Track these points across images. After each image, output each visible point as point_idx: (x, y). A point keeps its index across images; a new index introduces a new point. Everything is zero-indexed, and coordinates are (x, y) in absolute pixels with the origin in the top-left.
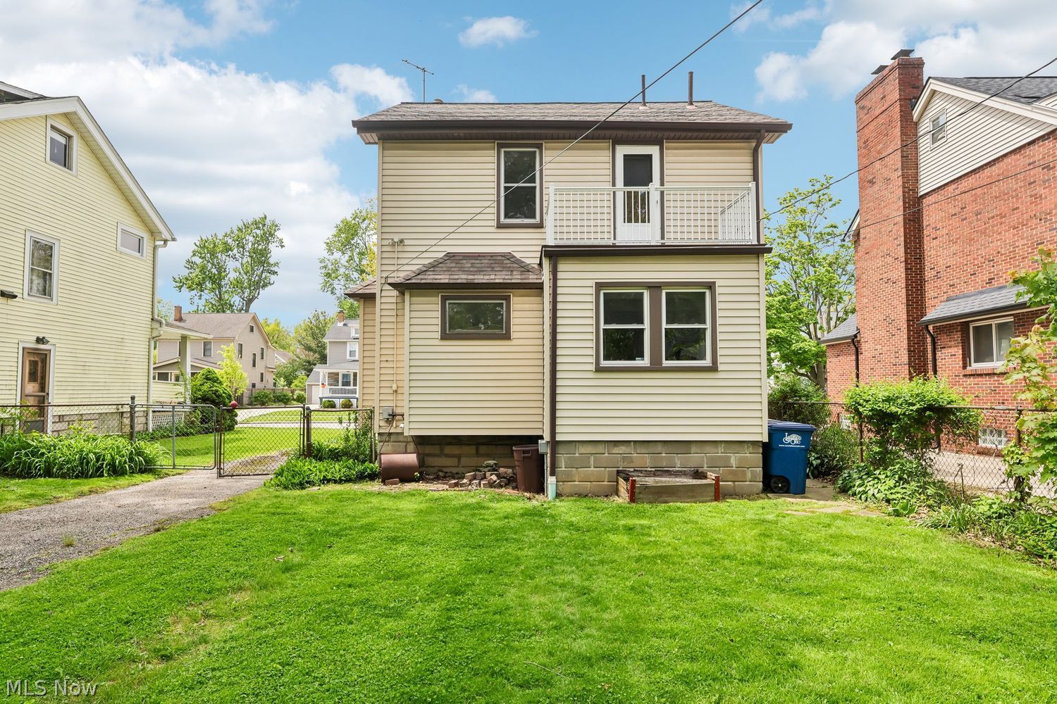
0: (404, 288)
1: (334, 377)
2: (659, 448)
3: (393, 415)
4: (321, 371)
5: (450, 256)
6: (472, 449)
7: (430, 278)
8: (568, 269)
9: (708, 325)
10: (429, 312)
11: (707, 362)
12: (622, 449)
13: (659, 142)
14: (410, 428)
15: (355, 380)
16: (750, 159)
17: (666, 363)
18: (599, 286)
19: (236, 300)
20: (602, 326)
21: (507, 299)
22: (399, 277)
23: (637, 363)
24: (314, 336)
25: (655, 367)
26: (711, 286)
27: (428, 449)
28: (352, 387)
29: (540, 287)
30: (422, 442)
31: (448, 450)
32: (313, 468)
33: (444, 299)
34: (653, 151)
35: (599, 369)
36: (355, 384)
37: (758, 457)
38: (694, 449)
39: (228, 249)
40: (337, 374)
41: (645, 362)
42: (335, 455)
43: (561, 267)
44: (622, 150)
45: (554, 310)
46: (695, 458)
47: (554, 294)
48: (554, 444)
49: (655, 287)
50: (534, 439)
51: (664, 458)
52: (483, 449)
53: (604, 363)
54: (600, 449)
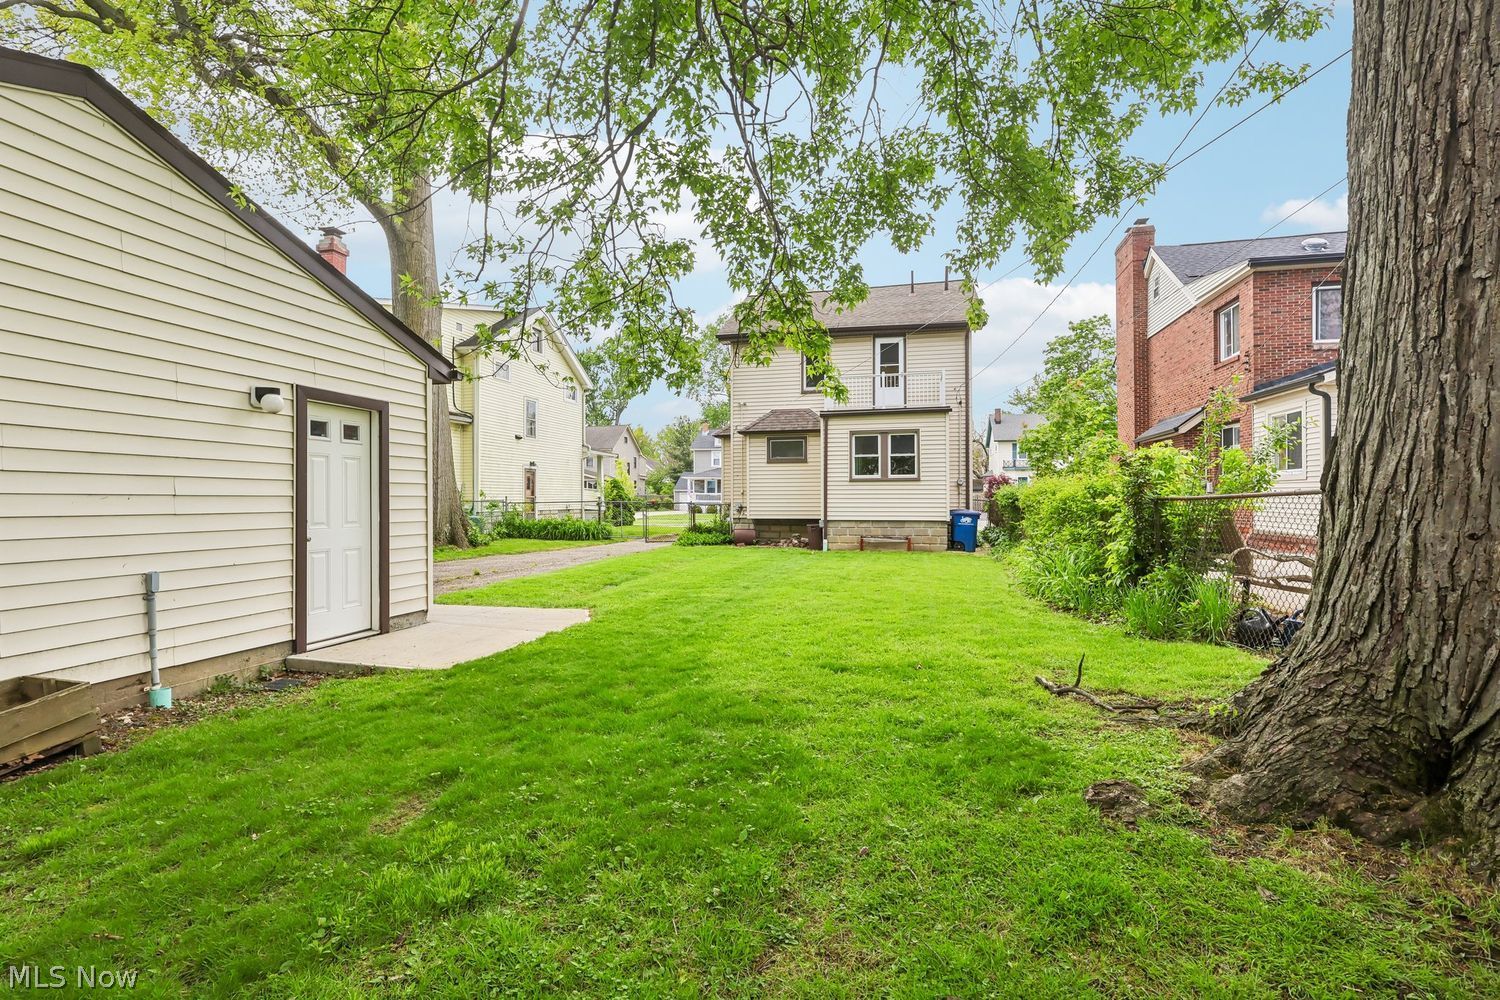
0: (745, 433)
1: (700, 484)
2: (886, 525)
3: (741, 508)
4: (688, 479)
5: (773, 412)
6: (787, 528)
7: (759, 428)
8: (833, 424)
9: (916, 454)
10: (760, 447)
11: (915, 476)
12: (865, 525)
13: (903, 335)
14: (750, 514)
15: (719, 487)
16: (963, 343)
17: (890, 476)
18: (852, 433)
19: (607, 411)
20: (854, 455)
21: (805, 438)
22: (740, 428)
23: (875, 476)
24: (679, 443)
25: (885, 479)
26: (917, 431)
27: (762, 528)
28: (716, 494)
29: (819, 431)
30: (757, 522)
31: (773, 528)
32: (693, 536)
33: (769, 440)
34: (899, 340)
35: (852, 480)
36: (719, 491)
37: (944, 530)
38: (907, 525)
39: (600, 360)
40: (703, 481)
41: (878, 476)
42: (709, 531)
43: (830, 423)
44: (880, 341)
45: (826, 447)
46: (907, 531)
47: (826, 434)
48: (826, 522)
49: (884, 433)
50: (817, 521)
51: (889, 531)
52: (794, 528)
53: (855, 477)
54: (853, 525)
